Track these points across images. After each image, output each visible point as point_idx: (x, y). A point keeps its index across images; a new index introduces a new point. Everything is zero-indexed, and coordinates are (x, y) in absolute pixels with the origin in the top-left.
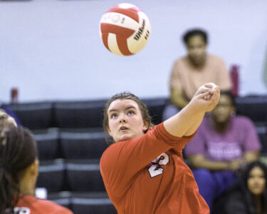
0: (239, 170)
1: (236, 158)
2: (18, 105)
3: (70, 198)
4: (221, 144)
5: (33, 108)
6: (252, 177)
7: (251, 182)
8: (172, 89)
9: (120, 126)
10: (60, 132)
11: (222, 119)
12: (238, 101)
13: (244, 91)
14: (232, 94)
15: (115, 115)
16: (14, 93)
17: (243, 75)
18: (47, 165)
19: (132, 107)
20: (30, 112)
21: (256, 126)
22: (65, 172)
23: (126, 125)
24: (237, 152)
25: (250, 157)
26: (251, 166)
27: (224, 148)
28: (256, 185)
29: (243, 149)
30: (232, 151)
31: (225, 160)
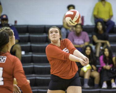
0: (83, 48)
1: (82, 44)
2: (17, 26)
3: (32, 54)
4: (78, 40)
5: (21, 27)
6: (87, 50)
7: (87, 51)
8: (64, 23)
9: (53, 36)
10: (29, 34)
11: (78, 32)
12: (83, 27)
13: (85, 24)
14: (82, 25)
15: (52, 33)
16: (16, 22)
17: (85, 19)
18: (25, 44)
19: (57, 31)
20: (21, 28)
21: (89, 34)
22: (31, 46)
23: (55, 36)
24: (82, 42)
25: (86, 44)
26: (87, 46)
27: (79, 41)
28: (88, 52)
29: (84, 41)
30: (81, 42)
31: (79, 44)
